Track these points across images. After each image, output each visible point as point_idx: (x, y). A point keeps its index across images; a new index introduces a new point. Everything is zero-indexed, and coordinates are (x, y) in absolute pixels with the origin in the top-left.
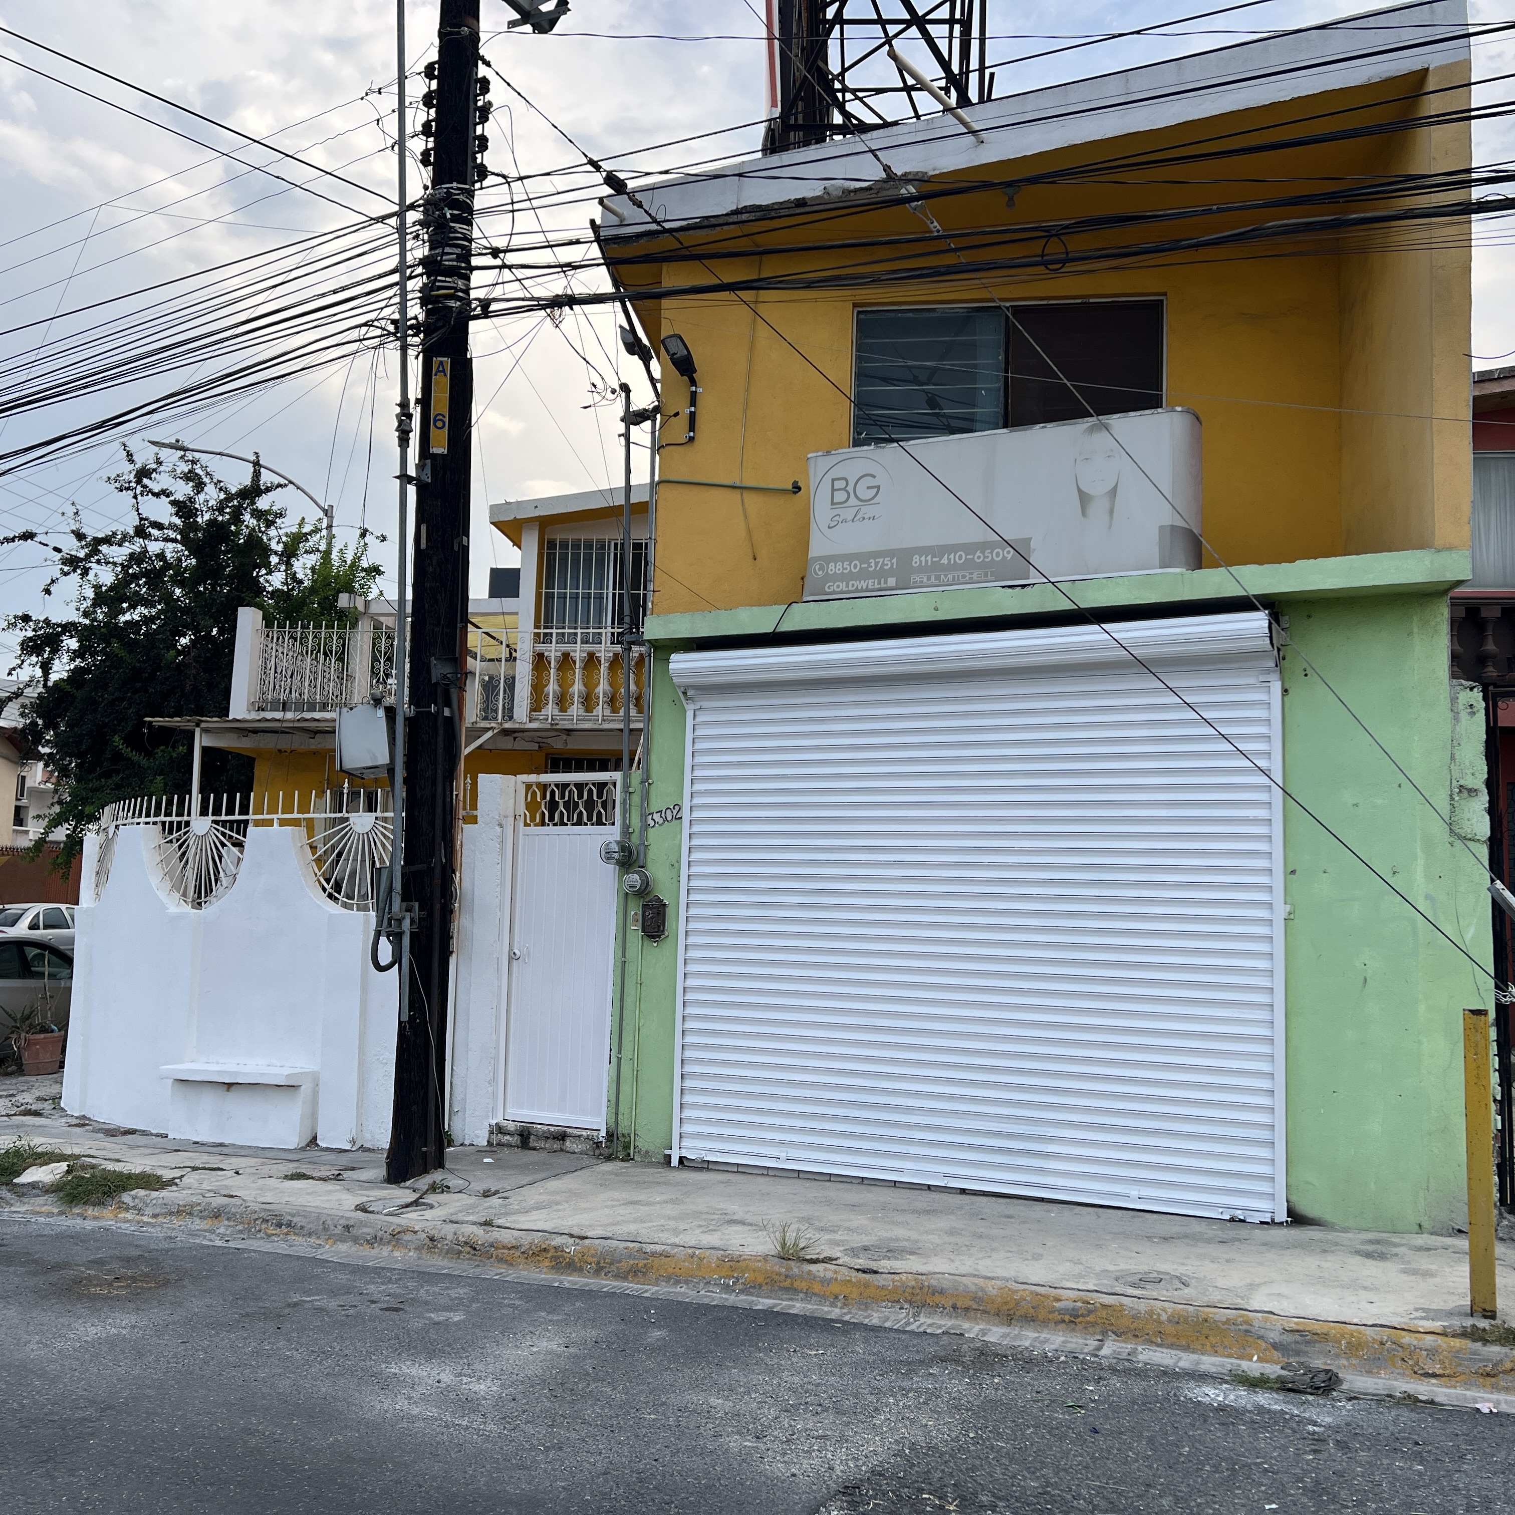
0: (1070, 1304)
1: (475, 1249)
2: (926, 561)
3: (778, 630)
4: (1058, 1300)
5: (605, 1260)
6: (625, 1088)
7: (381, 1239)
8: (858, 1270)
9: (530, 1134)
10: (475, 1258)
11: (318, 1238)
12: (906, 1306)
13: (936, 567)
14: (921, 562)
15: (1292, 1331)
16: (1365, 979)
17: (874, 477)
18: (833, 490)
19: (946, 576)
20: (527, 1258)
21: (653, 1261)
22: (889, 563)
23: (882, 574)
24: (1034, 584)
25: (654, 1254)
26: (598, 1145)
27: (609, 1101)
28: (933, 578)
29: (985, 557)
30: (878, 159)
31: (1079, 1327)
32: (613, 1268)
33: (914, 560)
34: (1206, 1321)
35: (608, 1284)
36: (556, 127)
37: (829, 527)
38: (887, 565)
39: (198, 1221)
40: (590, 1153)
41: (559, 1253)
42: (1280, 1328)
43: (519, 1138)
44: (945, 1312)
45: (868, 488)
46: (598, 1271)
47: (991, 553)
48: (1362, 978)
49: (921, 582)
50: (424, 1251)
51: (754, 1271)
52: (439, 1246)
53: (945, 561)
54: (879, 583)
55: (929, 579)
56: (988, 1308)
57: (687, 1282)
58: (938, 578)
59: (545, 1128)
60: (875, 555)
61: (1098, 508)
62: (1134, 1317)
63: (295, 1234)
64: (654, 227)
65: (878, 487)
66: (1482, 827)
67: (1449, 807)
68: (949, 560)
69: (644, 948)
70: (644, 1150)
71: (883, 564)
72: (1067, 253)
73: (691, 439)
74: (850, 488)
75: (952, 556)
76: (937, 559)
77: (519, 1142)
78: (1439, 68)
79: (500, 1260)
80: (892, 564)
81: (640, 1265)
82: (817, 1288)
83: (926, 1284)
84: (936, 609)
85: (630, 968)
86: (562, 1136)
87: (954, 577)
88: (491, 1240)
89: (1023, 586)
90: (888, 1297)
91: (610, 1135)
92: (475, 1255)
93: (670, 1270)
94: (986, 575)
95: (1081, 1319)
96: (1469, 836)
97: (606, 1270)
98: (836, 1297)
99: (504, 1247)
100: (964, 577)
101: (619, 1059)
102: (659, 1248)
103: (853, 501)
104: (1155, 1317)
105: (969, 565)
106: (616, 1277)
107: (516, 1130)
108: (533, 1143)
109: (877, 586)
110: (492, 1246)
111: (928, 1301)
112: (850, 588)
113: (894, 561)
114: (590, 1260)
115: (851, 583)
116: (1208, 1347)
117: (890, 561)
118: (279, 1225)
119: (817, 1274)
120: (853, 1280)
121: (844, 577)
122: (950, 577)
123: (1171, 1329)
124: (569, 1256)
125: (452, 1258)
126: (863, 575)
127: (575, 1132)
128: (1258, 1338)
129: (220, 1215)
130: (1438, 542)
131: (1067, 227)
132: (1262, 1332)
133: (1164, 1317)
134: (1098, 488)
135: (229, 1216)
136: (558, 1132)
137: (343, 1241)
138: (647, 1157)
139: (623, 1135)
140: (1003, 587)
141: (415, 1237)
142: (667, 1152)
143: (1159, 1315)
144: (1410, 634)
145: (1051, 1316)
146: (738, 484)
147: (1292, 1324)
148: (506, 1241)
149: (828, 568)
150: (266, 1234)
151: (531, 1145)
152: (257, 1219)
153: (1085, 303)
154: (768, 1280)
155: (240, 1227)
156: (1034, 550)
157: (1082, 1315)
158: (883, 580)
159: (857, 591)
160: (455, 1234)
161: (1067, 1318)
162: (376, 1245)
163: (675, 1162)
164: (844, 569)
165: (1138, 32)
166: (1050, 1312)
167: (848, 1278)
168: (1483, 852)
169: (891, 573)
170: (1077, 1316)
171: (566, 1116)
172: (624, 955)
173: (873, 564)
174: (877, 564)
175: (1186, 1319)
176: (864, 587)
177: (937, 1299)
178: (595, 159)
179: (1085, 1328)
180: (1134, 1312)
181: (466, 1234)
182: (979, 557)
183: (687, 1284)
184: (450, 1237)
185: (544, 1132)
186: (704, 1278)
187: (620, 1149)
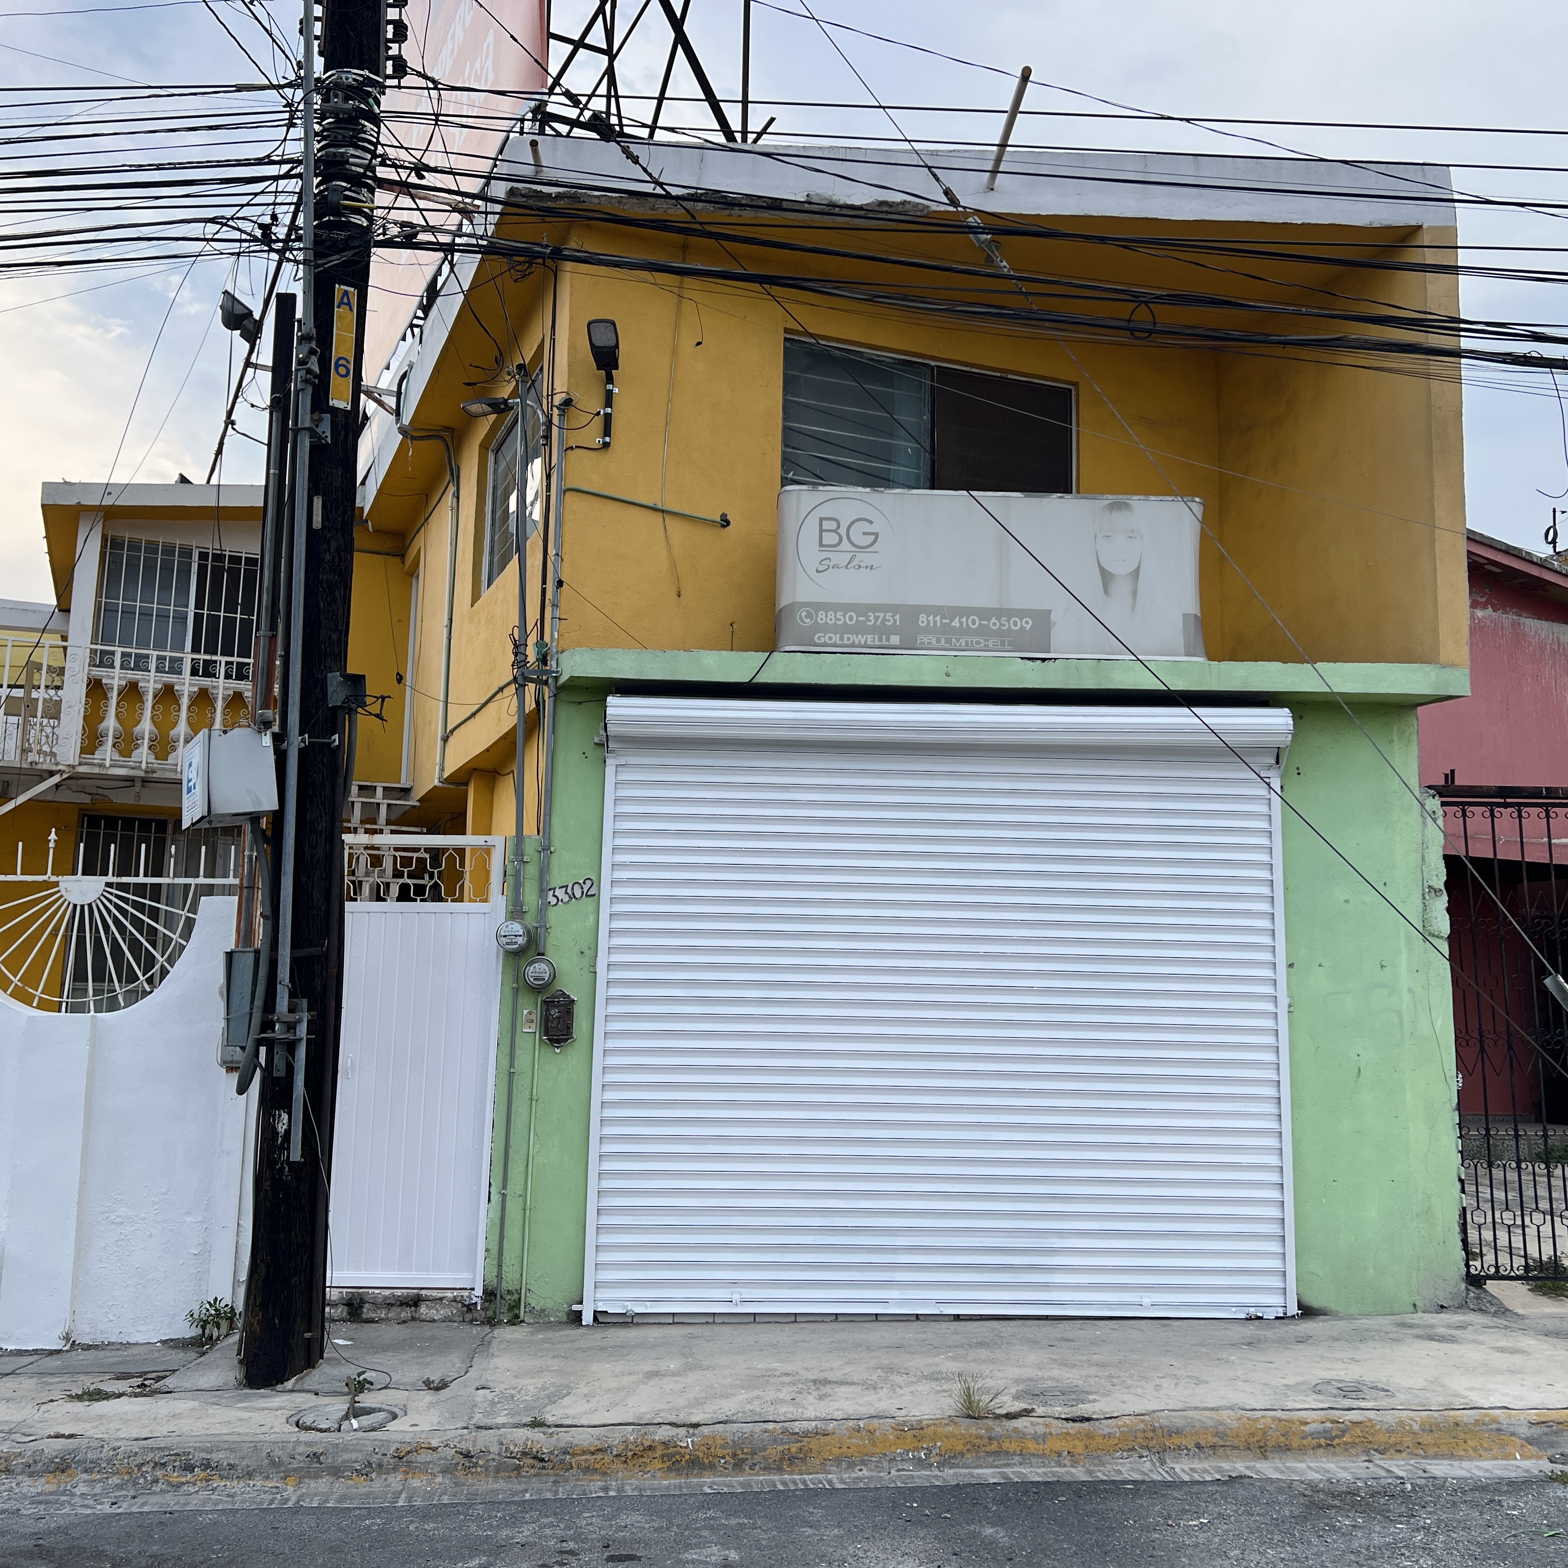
0: (1320, 1427)
1: (542, 1460)
2: (935, 622)
3: (755, 681)
4: (1306, 1423)
5: (742, 1449)
6: (513, 1232)
7: (380, 1466)
8: (1067, 1420)
9: (362, 1302)
10: (544, 1472)
11: (267, 1478)
12: (1145, 1454)
13: (946, 630)
14: (929, 622)
15: (1538, 1423)
16: (1359, 1070)
17: (871, 523)
18: (821, 530)
19: (958, 640)
20: (625, 1462)
21: (809, 1443)
22: (891, 619)
23: (882, 630)
24: (1055, 659)
25: (806, 1434)
26: (470, 1307)
27: (487, 1250)
28: (943, 640)
29: (1001, 625)
30: (937, 179)
31: (1338, 1450)
32: (757, 1458)
33: (921, 619)
34: (1458, 1425)
35: (760, 1480)
36: (516, 40)
37: (817, 571)
38: (889, 621)
39: (27, 1481)
40: (456, 1319)
41: (671, 1450)
42: (1526, 1422)
43: (346, 1308)
44: (1191, 1453)
45: (864, 534)
46: (738, 1465)
47: (1008, 621)
48: (1357, 1069)
49: (930, 643)
50: (460, 1474)
51: (947, 1437)
52: (481, 1462)
53: (956, 624)
54: (880, 640)
55: (938, 641)
56: (1236, 1442)
57: (863, 1463)
58: (948, 641)
59: (387, 1293)
60: (875, 608)
61: (1121, 588)
62: (1388, 1431)
63: (222, 1478)
64: (648, 188)
65: (877, 535)
66: (1443, 924)
67: (1421, 906)
68: (961, 623)
69: (542, 1055)
70: (537, 1308)
71: (884, 620)
72: (1155, 324)
73: (606, 445)
74: (843, 531)
75: (964, 620)
76: (948, 621)
77: (345, 1314)
78: (1431, 228)
79: (587, 1470)
80: (895, 621)
81: (793, 1450)
82: (1032, 1446)
83: (1157, 1425)
84: (947, 675)
85: (522, 1083)
86: (414, 1301)
87: (967, 642)
88: (562, 1445)
89: (1044, 660)
90: (1120, 1446)
91: (490, 1294)
92: (544, 1468)
93: (836, 1451)
94: (1003, 644)
95: (1336, 1441)
96: (1436, 933)
97: (750, 1462)
98: (1060, 1455)
99: (584, 1452)
100: (978, 643)
101: (504, 1196)
102: (807, 1425)
103: (845, 545)
104: (1407, 1428)
105: (983, 631)
106: (767, 1469)
107: (342, 1298)
108: (367, 1313)
109: (877, 643)
110: (565, 1452)
111: (1167, 1444)
112: (846, 642)
113: (897, 617)
114: (720, 1453)
115: (846, 636)
116: (1471, 1452)
117: (893, 617)
118: (189, 1468)
119: (1025, 1430)
120: (1072, 1432)
121: (836, 629)
122: (963, 642)
123: (1426, 1439)
124: (687, 1451)
125: (509, 1477)
126: (859, 629)
127: (435, 1294)
128: (1511, 1435)
129: (68, 1467)
130: (1443, 658)
131: (1159, 297)
132: (1512, 1429)
133: (1416, 1427)
134: (1120, 569)
135: (88, 1465)
136: (408, 1296)
137: (317, 1476)
138: (542, 1319)
139: (509, 1292)
140: (1022, 658)
141: (435, 1455)
142: (576, 1307)
143: (1411, 1426)
144: (1391, 741)
145: (1305, 1442)
146: (660, 506)
147: (1533, 1416)
148: (585, 1443)
149: (817, 616)
150: (170, 1484)
151: (364, 1316)
152: (142, 1464)
153: (1004, 378)
154: (968, 1447)
155: (115, 1480)
156: (1055, 623)
157: (1337, 1437)
158: (884, 636)
159: (853, 645)
160: (502, 1444)
161: (1322, 1441)
162: (374, 1475)
163: (587, 1318)
164: (837, 619)
165: (1188, 120)
166: (1303, 1438)
167: (1064, 1431)
168: (1445, 948)
169: (894, 630)
170: (1333, 1439)
171: (414, 1274)
172: (512, 1065)
173: (872, 618)
174: (876, 618)
175: (1437, 1425)
176: (863, 643)
177: (1177, 1440)
178: (574, 92)
179: (1346, 1450)
180: (1386, 1426)
181: (521, 1442)
182: (995, 624)
183: (866, 1465)
184: (495, 1449)
185: (386, 1298)
186: (885, 1455)
187: (505, 1309)
